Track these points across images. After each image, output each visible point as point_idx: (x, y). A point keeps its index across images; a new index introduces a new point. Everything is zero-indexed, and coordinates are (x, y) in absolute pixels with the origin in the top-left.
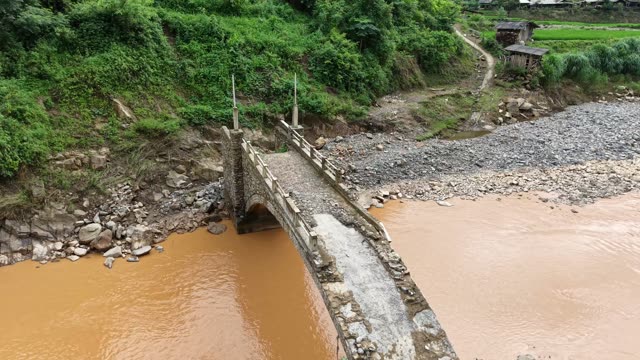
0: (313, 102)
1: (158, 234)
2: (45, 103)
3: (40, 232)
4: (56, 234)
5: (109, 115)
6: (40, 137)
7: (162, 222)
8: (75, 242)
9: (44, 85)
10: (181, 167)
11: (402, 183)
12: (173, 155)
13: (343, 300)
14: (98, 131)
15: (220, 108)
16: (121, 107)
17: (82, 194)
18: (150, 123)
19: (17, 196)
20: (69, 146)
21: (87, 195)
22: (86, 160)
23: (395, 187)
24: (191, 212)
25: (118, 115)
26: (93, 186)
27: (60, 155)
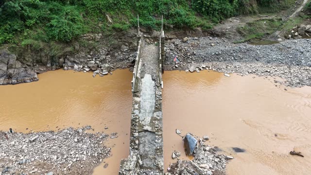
0: (187, 21)
1: (113, 68)
2: (83, 15)
3: (77, 61)
4: (81, 62)
5: (104, 21)
6: (79, 28)
7: (115, 64)
8: (86, 66)
9: (83, 8)
10: (127, 44)
11: (214, 63)
12: (124, 39)
13: (136, 103)
14: (99, 27)
15: (146, 20)
16: (108, 18)
17: (91, 50)
18: (117, 25)
19: (70, 48)
20: (89, 32)
21: (92, 50)
22: (94, 38)
23: (210, 65)
24: (126, 62)
25: (107, 21)
26: (94, 48)
27: (85, 35)
